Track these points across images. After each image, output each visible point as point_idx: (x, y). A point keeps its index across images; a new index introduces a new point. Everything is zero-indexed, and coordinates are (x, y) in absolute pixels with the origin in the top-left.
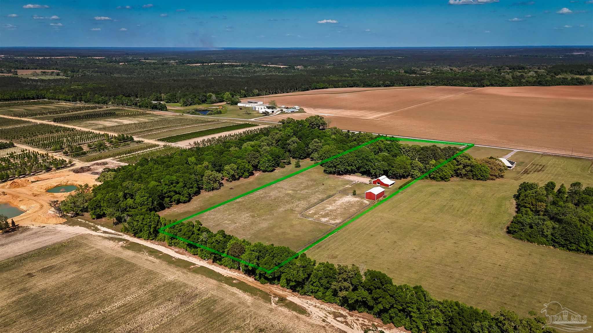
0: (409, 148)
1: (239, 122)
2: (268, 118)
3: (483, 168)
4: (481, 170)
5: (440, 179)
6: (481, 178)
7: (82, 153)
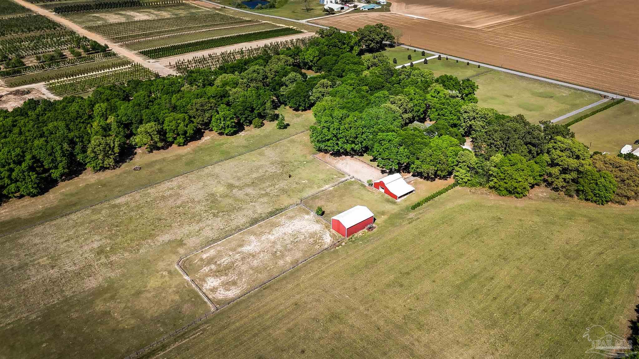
0: (474, 114)
1: (281, 25)
2: (327, 19)
3: (603, 180)
4: (597, 184)
5: (505, 192)
6: (594, 198)
7: (15, 71)
